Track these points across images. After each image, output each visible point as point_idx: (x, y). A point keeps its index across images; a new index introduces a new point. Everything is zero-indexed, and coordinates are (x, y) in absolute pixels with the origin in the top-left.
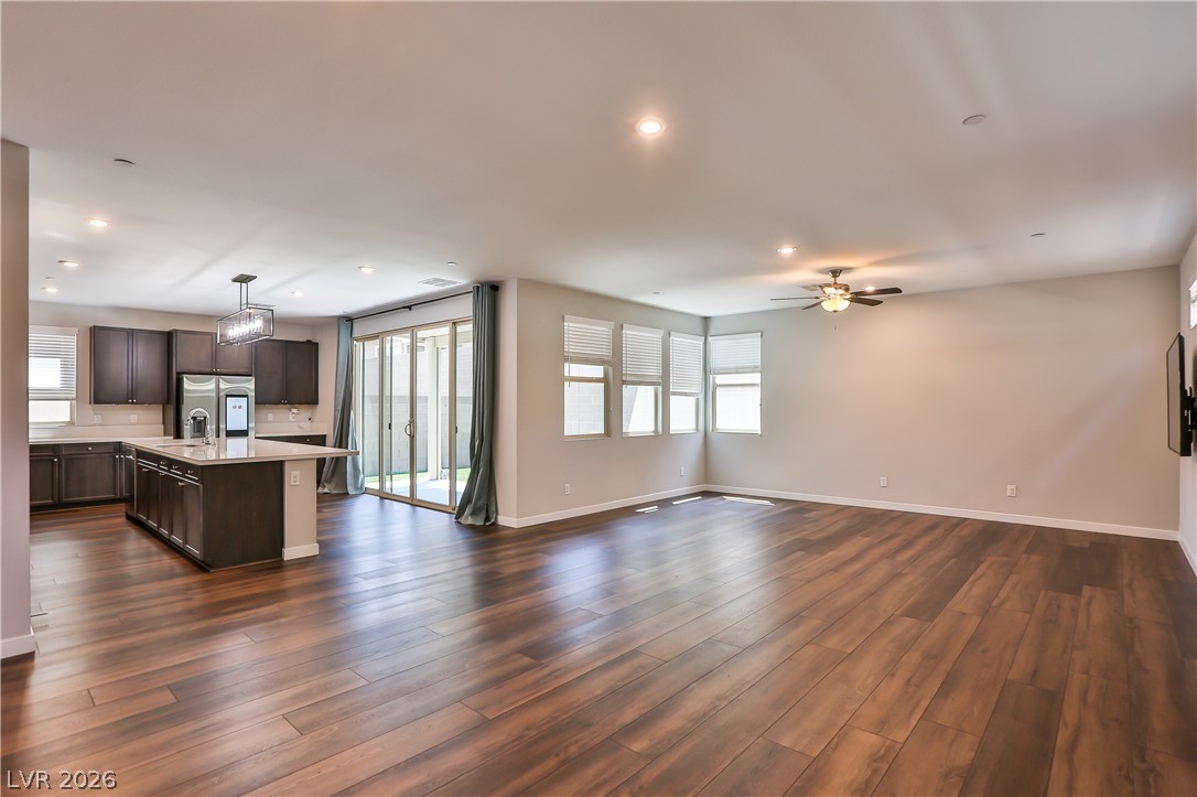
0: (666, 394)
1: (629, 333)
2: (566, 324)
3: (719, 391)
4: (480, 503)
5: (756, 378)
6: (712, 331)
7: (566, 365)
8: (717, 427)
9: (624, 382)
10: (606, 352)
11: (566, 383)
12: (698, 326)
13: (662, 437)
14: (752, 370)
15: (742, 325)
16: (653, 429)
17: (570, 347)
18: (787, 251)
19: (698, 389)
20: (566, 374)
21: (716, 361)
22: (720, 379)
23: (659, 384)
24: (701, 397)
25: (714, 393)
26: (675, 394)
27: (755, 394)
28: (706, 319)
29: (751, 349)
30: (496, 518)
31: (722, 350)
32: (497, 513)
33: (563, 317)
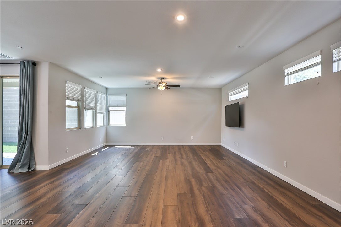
0: (97, 113)
1: (86, 90)
2: (67, 84)
4: (25, 162)
5: (124, 108)
6: (108, 93)
7: (67, 101)
8: (110, 124)
9: (85, 108)
10: (79, 97)
11: (67, 108)
12: (104, 90)
13: (95, 128)
14: (123, 106)
15: (119, 92)
16: (92, 125)
17: (68, 94)
18: (159, 70)
19: (104, 111)
20: (67, 105)
21: (110, 102)
22: (111, 108)
23: (94, 109)
24: (105, 114)
25: (109, 113)
26: (99, 113)
27: (124, 114)
28: (107, 88)
29: (122, 99)
30: (35, 167)
31: (112, 99)
32: (35, 165)
33: (66, 81)
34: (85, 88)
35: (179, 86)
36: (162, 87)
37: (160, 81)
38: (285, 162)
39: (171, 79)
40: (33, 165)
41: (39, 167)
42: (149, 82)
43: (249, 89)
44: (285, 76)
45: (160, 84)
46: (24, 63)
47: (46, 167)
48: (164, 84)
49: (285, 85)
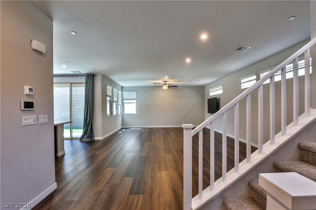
0: (118, 105)
2: (107, 87)
3: (125, 104)
5: (135, 101)
6: (123, 90)
7: (107, 97)
8: (125, 113)
9: (113, 102)
10: (111, 94)
11: (107, 102)
12: (121, 89)
13: (117, 115)
15: (131, 89)
17: (108, 93)
18: (166, 78)
19: (121, 104)
20: (107, 100)
21: (125, 97)
22: (125, 101)
23: (117, 102)
25: (124, 104)
27: (135, 104)
28: (122, 87)
29: (134, 95)
30: (94, 138)
31: (126, 95)
32: (94, 137)
33: (107, 85)
34: (114, 88)
35: (177, 86)
36: (165, 87)
37: (164, 83)
38: (242, 131)
39: (171, 82)
40: (93, 137)
41: (96, 138)
42: (155, 83)
43: (223, 88)
44: (241, 83)
45: (164, 85)
46: (88, 75)
47: (101, 138)
48: (167, 85)
49: (242, 88)
